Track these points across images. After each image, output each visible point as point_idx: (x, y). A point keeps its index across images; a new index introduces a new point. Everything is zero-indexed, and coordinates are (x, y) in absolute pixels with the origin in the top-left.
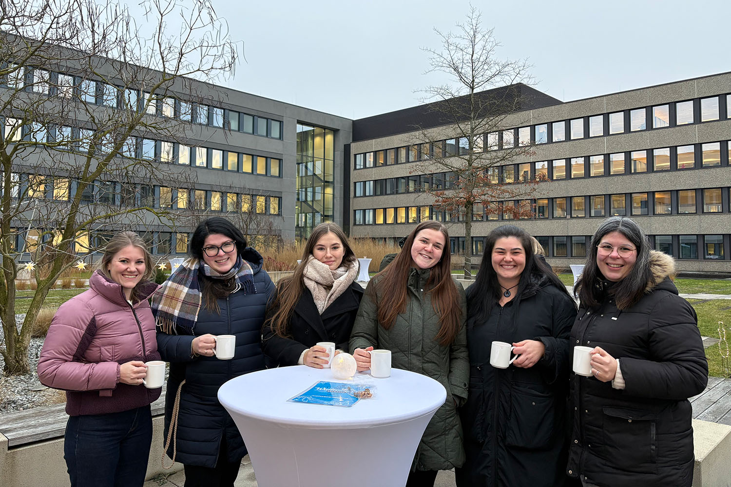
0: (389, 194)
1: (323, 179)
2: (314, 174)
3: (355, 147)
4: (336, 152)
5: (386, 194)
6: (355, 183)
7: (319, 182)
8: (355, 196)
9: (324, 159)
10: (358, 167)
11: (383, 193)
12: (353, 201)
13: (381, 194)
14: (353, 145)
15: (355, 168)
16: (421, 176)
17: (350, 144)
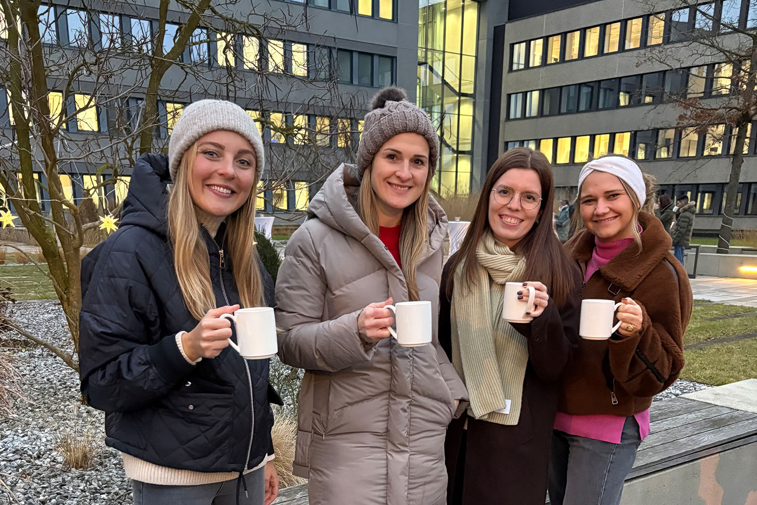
0: (564, 114)
1: (458, 91)
2: (444, 82)
3: (512, 31)
4: (480, 42)
5: (560, 114)
6: (509, 96)
7: (453, 96)
8: (508, 118)
9: (461, 55)
10: (515, 67)
11: (556, 111)
12: (504, 127)
13: (551, 114)
14: (508, 27)
15: (511, 70)
16: (623, 81)
17: (504, 25)
